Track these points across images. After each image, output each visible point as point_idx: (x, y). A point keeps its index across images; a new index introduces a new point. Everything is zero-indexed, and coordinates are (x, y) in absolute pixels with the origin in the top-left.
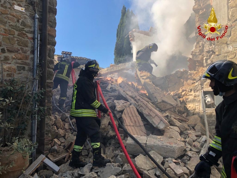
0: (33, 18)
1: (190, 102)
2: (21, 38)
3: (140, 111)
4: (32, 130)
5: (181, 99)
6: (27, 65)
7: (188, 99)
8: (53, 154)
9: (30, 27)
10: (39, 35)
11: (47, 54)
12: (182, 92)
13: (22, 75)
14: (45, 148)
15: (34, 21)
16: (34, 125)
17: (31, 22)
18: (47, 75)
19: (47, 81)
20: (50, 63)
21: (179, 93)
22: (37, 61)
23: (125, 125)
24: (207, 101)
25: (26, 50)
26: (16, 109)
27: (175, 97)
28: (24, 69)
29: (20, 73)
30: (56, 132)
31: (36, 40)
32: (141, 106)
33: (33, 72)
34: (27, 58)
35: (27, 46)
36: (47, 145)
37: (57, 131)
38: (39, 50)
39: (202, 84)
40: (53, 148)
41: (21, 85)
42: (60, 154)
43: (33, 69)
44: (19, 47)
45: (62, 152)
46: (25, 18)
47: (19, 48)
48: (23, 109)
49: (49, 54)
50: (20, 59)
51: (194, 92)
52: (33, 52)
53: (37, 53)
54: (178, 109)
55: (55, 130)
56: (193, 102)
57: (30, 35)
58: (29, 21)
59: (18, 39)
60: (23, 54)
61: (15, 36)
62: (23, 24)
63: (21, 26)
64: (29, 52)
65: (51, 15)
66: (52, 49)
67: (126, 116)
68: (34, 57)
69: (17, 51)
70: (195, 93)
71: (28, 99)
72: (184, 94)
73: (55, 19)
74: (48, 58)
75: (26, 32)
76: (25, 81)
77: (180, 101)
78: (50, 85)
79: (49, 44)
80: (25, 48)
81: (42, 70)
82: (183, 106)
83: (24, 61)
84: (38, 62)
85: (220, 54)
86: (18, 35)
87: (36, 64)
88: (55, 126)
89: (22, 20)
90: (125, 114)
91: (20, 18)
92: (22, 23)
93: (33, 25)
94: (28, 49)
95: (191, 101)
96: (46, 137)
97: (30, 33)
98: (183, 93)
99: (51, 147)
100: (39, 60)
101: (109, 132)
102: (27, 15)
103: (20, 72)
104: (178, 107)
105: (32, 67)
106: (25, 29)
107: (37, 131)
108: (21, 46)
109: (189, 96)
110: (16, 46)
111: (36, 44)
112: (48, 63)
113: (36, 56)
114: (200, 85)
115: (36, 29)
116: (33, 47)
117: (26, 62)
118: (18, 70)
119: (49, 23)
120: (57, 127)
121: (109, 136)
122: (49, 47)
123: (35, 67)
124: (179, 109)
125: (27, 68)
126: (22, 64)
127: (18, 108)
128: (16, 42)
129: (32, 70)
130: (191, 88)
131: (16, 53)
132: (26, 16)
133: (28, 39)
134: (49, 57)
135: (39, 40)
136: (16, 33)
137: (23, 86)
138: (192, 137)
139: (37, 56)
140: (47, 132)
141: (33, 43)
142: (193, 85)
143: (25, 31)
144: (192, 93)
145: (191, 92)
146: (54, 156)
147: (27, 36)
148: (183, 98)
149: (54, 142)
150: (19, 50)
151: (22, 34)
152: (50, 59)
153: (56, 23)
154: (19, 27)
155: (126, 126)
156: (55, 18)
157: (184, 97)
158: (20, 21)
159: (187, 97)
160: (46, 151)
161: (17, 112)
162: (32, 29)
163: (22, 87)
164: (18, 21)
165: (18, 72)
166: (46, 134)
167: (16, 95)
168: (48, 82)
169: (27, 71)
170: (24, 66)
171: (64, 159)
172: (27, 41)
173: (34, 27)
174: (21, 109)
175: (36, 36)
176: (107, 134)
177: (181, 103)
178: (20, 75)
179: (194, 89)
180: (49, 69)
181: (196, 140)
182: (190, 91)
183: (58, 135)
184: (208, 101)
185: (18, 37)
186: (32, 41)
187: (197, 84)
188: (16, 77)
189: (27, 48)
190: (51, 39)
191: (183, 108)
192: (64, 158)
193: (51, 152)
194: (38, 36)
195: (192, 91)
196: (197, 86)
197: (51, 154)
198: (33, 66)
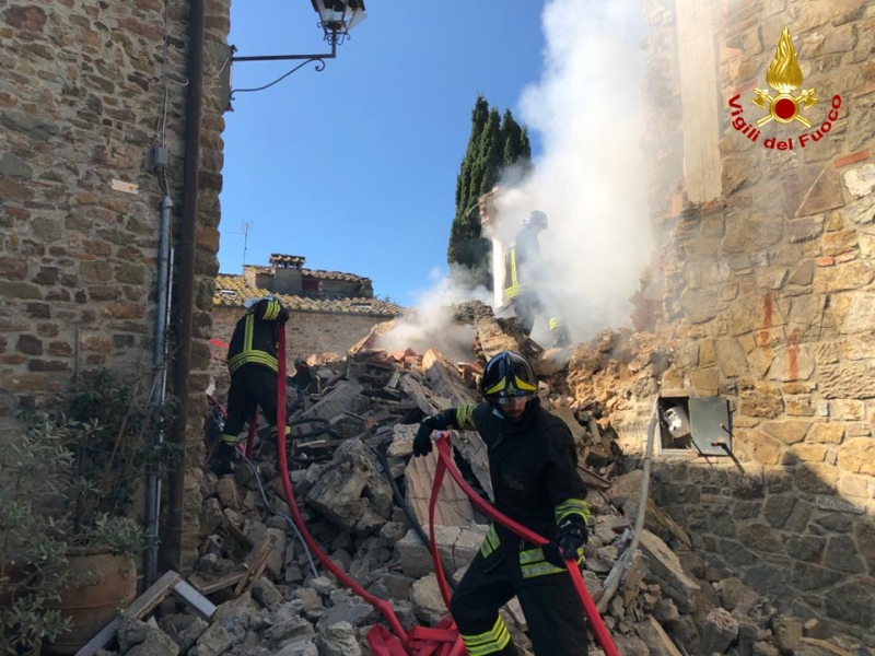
0: (159, 207)
1: (627, 429)
2: (125, 261)
3: (464, 457)
4: (147, 505)
5: (603, 422)
6: (139, 332)
7: (620, 421)
8: (202, 573)
9: (151, 231)
10: (172, 250)
11: (194, 299)
12: (605, 401)
13: (124, 358)
14: (182, 558)
15: (161, 216)
16: (153, 492)
17: (154, 218)
18: (193, 357)
19: (192, 372)
20: (200, 324)
21: (597, 403)
22: (165, 319)
23: (411, 495)
24: (671, 429)
25: (137, 292)
26: (107, 449)
27: (584, 413)
28: (130, 341)
29: (119, 354)
30: (216, 517)
31: (165, 264)
32: (469, 442)
33: (154, 350)
34: (138, 313)
35: (140, 282)
36: (187, 549)
37: (220, 513)
38: (170, 290)
39: (656, 377)
40: (206, 558)
41: (123, 386)
42: (220, 576)
43: (155, 340)
44: (120, 286)
45: (229, 570)
46: (138, 209)
47: (120, 289)
48: (126, 447)
49: (198, 301)
50: (122, 317)
51: (638, 400)
52: (155, 297)
53: (166, 299)
54: (591, 453)
55: (214, 510)
56: (634, 429)
57: (149, 253)
58: (147, 218)
59: (119, 265)
60: (130, 302)
61: (113, 257)
62: (134, 225)
63: (126, 232)
64: (145, 298)
65: (206, 194)
66: (206, 285)
67: (417, 472)
68: (158, 310)
69: (115, 297)
70: (640, 404)
71: (139, 422)
72: (613, 406)
73: (217, 204)
74: (195, 309)
75: (140, 246)
76: (133, 375)
77: (599, 426)
78: (198, 382)
79: (200, 272)
80: (135, 288)
81: (178, 343)
82: (607, 442)
83: (133, 321)
84: (168, 323)
85: (700, 288)
86: (118, 256)
87: (161, 328)
88: (215, 500)
89: (130, 214)
90: (415, 467)
91: (125, 210)
92: (129, 223)
93: (157, 226)
94: (144, 289)
95: (631, 427)
96: (185, 527)
97: (150, 247)
98: (610, 403)
99: (200, 556)
100: (171, 317)
101: (362, 516)
102: (143, 201)
103: (121, 350)
104: (592, 444)
105: (152, 336)
106: (137, 238)
107: (161, 510)
108: (125, 282)
109: (625, 412)
110: (114, 284)
111: (164, 275)
112: (196, 323)
113: (163, 307)
114: (652, 376)
115: (166, 235)
116: (156, 284)
117: (136, 325)
118: (116, 346)
119: (200, 217)
120: (219, 501)
121: (361, 526)
122: (198, 279)
123: (161, 337)
124: (593, 450)
125: (138, 337)
126: (126, 329)
127: (114, 446)
128: (114, 273)
129: (150, 345)
130: (628, 388)
131: (112, 302)
132: (140, 203)
133: (145, 262)
134: (200, 307)
135: (172, 262)
136: (115, 249)
137: (126, 389)
138: (600, 534)
139: (167, 308)
140: (188, 514)
141: (156, 272)
142: (634, 378)
143: (137, 242)
144: (633, 401)
145: (629, 398)
146: (205, 579)
147: (141, 256)
148: (607, 416)
149: (207, 543)
150: (120, 293)
151: (128, 252)
152: (201, 311)
153: (219, 214)
154: (121, 234)
155: (413, 501)
156: (218, 201)
157: (611, 415)
158: (126, 218)
159: (619, 415)
160: (185, 565)
161: (109, 457)
162: (155, 237)
163: (124, 392)
164: (120, 219)
165: (115, 351)
166: (187, 518)
167: (108, 411)
168: (194, 376)
169: (139, 346)
170: (130, 333)
171: (234, 590)
172: (141, 269)
173: (161, 230)
174: (118, 450)
175: (165, 255)
176: (357, 521)
177: (602, 433)
178: (120, 359)
179: (636, 391)
180: (198, 340)
181: (613, 541)
182: (625, 396)
183: (221, 524)
184: (675, 428)
185: (117, 259)
186: (153, 266)
187: (642, 375)
188: (110, 363)
189: (139, 287)
190: (206, 259)
191: (609, 450)
192: (234, 587)
193: (199, 570)
194: (169, 253)
195: (633, 397)
196: (645, 381)
197: (198, 575)
198: (156, 333)
